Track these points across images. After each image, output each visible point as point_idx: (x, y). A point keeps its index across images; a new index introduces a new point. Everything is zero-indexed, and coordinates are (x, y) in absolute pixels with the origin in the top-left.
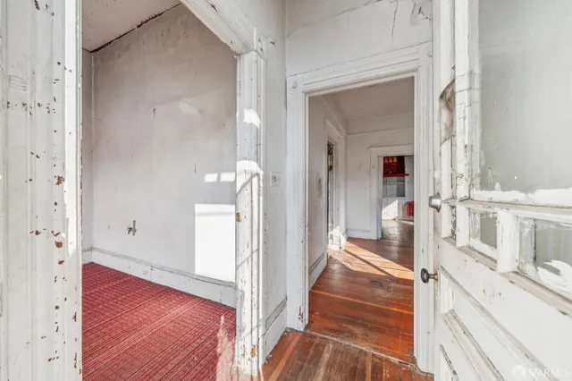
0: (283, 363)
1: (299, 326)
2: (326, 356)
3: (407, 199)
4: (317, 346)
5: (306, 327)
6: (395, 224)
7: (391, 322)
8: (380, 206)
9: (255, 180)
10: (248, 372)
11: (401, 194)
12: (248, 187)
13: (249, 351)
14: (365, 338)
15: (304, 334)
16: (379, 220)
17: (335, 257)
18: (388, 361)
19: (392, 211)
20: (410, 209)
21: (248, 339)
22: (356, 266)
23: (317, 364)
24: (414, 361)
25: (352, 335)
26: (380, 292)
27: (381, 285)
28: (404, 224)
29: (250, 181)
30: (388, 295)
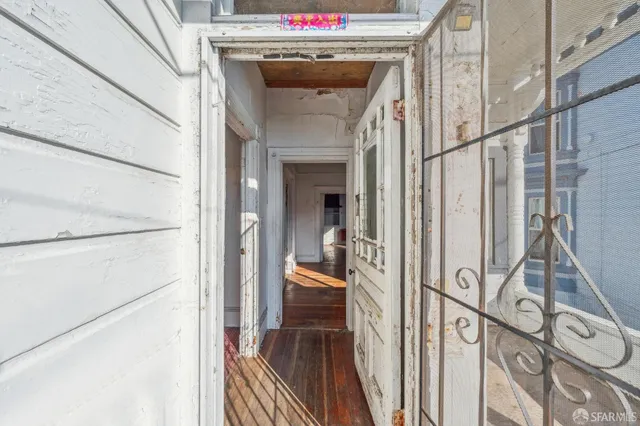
0: (271, 347)
1: (277, 326)
2: (298, 337)
3: (341, 227)
4: (291, 335)
5: (282, 326)
6: (332, 249)
7: (334, 312)
8: (322, 232)
9: (255, 226)
10: (250, 355)
11: (336, 223)
12: (251, 231)
13: (251, 341)
14: (320, 324)
15: (280, 331)
16: (322, 246)
17: (290, 279)
18: (333, 332)
19: (330, 237)
20: (342, 235)
21: (251, 333)
22: (307, 284)
23: (293, 343)
24: (346, 327)
25: (312, 324)
26: (326, 297)
27: (326, 294)
28: (339, 248)
29: (252, 226)
30: (331, 299)
